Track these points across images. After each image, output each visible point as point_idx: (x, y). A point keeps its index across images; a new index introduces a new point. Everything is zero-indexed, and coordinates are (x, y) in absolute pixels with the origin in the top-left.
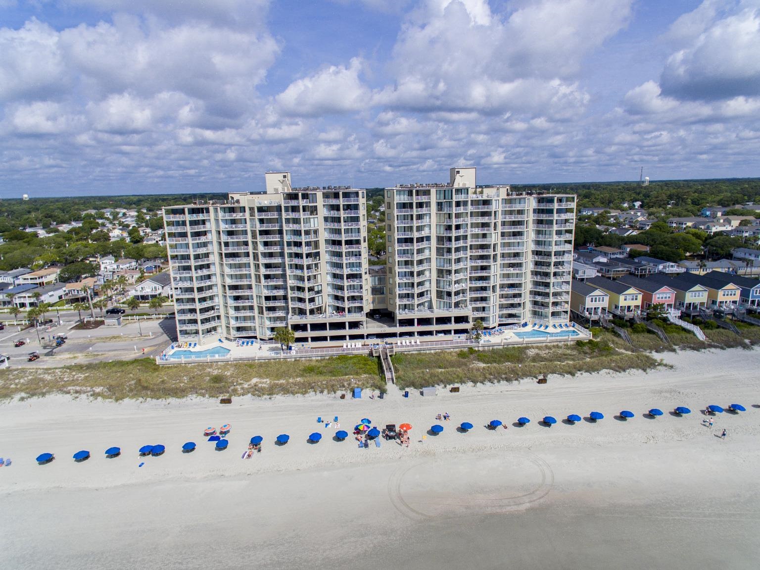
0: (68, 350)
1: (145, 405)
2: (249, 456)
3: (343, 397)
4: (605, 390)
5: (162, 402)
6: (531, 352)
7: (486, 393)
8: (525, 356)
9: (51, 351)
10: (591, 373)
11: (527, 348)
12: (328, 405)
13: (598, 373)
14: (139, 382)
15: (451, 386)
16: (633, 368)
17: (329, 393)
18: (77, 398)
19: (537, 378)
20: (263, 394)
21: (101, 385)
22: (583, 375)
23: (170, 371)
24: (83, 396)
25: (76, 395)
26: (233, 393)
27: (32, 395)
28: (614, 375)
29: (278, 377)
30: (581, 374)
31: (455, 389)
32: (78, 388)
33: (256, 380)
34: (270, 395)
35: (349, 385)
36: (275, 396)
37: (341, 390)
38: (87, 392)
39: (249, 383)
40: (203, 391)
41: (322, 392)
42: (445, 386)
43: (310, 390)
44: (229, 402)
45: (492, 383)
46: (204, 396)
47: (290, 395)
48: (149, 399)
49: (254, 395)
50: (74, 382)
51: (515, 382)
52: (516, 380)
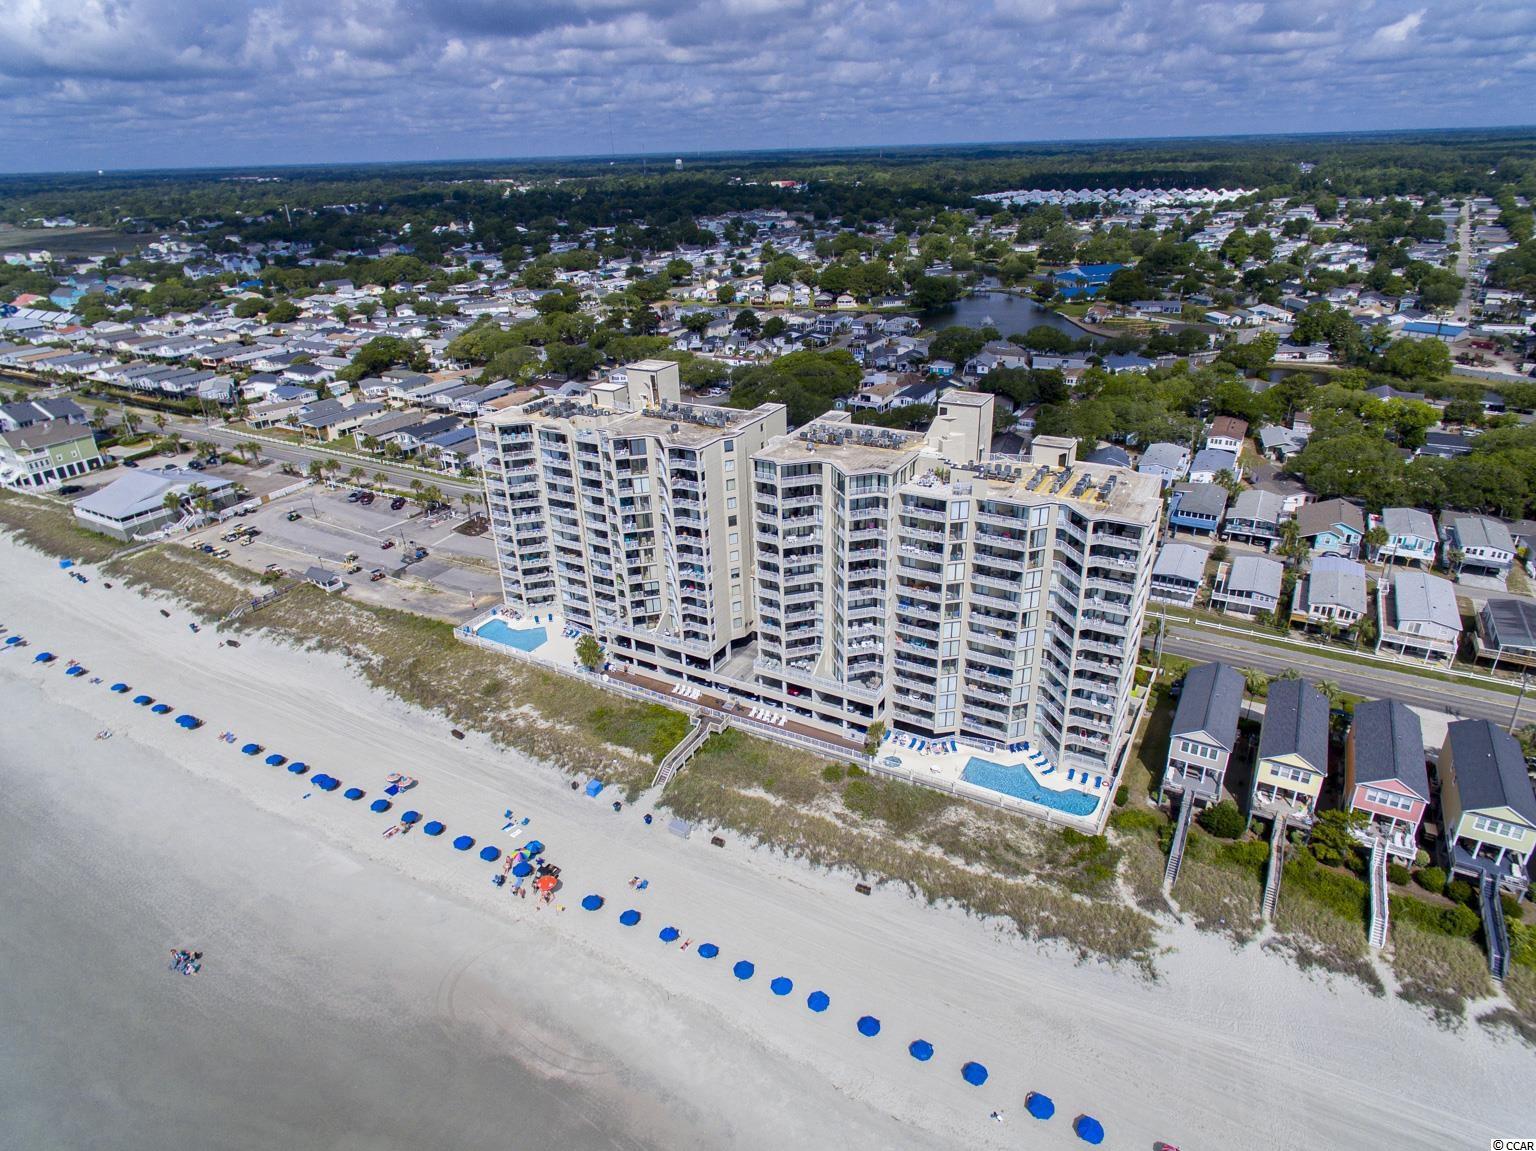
0: (418, 572)
1: (389, 706)
2: (390, 834)
6: (953, 815)
7: (757, 869)
8: (929, 819)
9: (403, 568)
10: (967, 913)
12: (549, 793)
13: (983, 918)
14: (415, 665)
15: (721, 833)
16: (1072, 940)
17: (568, 772)
18: (349, 665)
19: (864, 878)
20: (503, 740)
21: (382, 653)
22: (950, 911)
23: (462, 654)
24: (356, 665)
25: (351, 661)
26: (478, 724)
27: (321, 645)
28: (1004, 938)
29: (553, 712)
30: (950, 906)
31: (718, 842)
32: (364, 649)
33: (526, 708)
34: (509, 744)
35: (605, 767)
36: (511, 748)
37: (587, 773)
38: (364, 659)
39: (514, 711)
40: (453, 707)
41: (562, 766)
42: (715, 829)
43: (553, 757)
44: (460, 736)
45: (786, 853)
46: (447, 716)
47: (527, 754)
48: (398, 697)
49: (494, 737)
50: (367, 639)
51: (823, 869)
52: (830, 866)
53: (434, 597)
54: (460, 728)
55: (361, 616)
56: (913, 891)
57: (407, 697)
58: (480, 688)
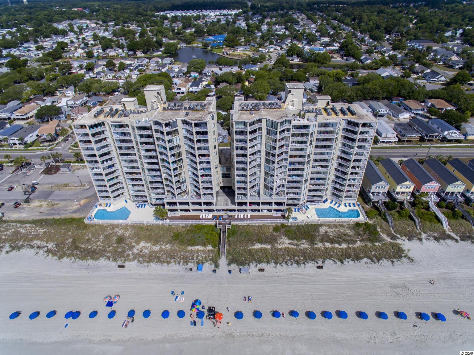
0: (38, 197)
1: (75, 265)
2: (126, 325)
3: (191, 269)
4: (360, 281)
5: (84, 263)
6: (322, 230)
7: (281, 274)
8: (317, 234)
9: (28, 198)
10: (355, 262)
11: (321, 225)
12: (182, 276)
13: (360, 262)
14: (74, 242)
15: (260, 266)
16: (386, 258)
17: (183, 265)
18: (37, 253)
19: (317, 263)
20: (144, 261)
21: (52, 241)
22: (349, 263)
23: (93, 229)
24: (41, 252)
25: (37, 250)
26: (127, 258)
27: (13, 248)
28: (370, 266)
29: (156, 242)
30: (348, 262)
31: (261, 270)
32: (39, 243)
33: (142, 244)
34: (148, 262)
35: (197, 257)
36: (151, 264)
37: (191, 262)
38: (44, 247)
39: (138, 247)
40: (109, 255)
41: (179, 263)
42: (256, 265)
43: (172, 261)
44: (123, 267)
45: (287, 265)
46: (109, 260)
47: (160, 264)
48: (77, 260)
49: (139, 261)
50: (37, 237)
51: (302, 265)
52: (304, 263)
53: (56, 207)
54: (120, 263)
55: (26, 227)
56: (335, 261)
57: (83, 258)
58: (114, 242)
